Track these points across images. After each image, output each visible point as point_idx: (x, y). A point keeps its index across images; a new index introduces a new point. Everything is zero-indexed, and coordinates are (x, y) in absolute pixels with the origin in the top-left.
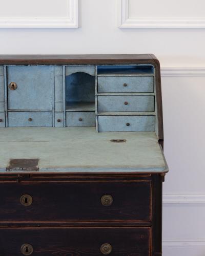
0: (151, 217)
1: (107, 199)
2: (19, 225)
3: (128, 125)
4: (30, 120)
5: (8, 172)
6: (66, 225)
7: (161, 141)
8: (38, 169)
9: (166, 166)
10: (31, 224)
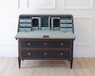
0: (71, 48)
1: (62, 44)
2: (44, 49)
3: (67, 30)
4: (46, 29)
5: (43, 38)
6: (53, 49)
7: (73, 32)
8: (49, 38)
9: (75, 37)
10: (46, 49)
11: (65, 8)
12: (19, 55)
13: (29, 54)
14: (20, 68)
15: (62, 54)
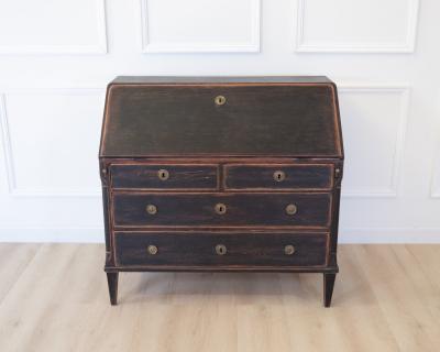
1: (292, 209)
10: (224, 229)
11: (300, 50)
12: (108, 256)
13: (152, 249)
14: (114, 301)
15: (290, 249)
